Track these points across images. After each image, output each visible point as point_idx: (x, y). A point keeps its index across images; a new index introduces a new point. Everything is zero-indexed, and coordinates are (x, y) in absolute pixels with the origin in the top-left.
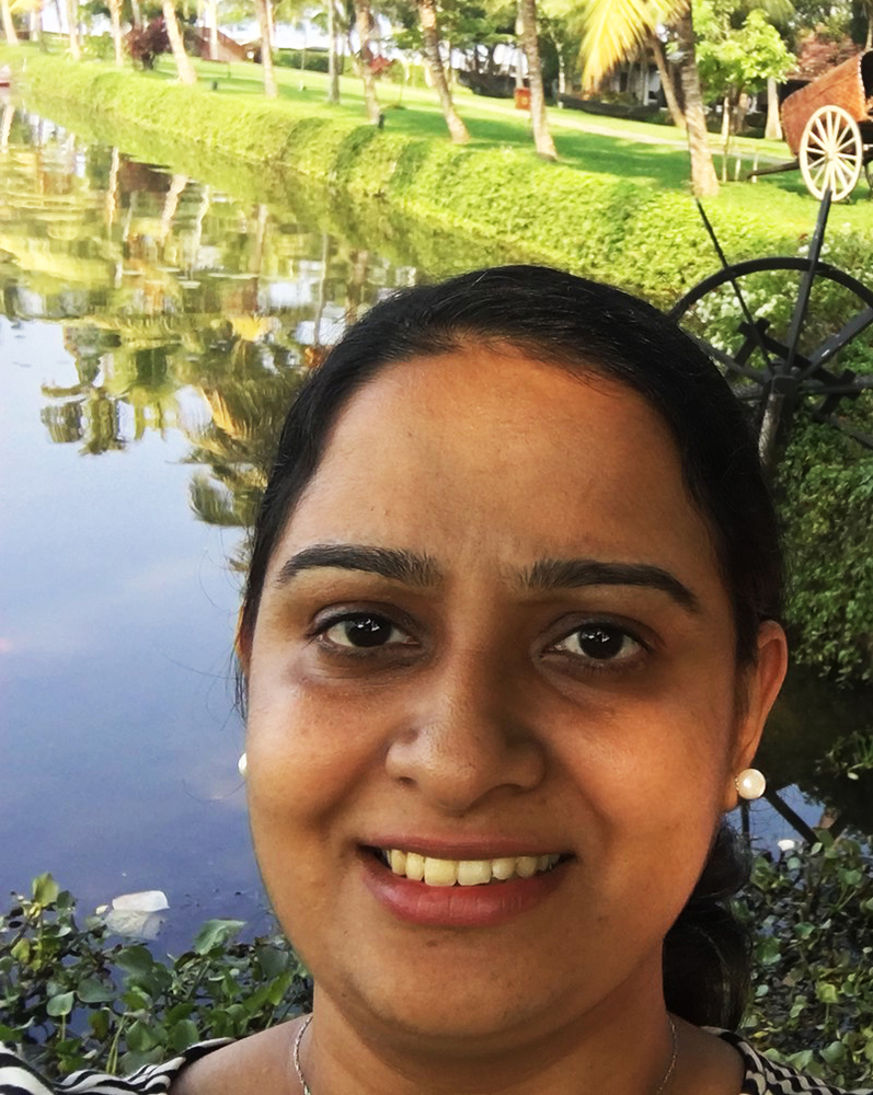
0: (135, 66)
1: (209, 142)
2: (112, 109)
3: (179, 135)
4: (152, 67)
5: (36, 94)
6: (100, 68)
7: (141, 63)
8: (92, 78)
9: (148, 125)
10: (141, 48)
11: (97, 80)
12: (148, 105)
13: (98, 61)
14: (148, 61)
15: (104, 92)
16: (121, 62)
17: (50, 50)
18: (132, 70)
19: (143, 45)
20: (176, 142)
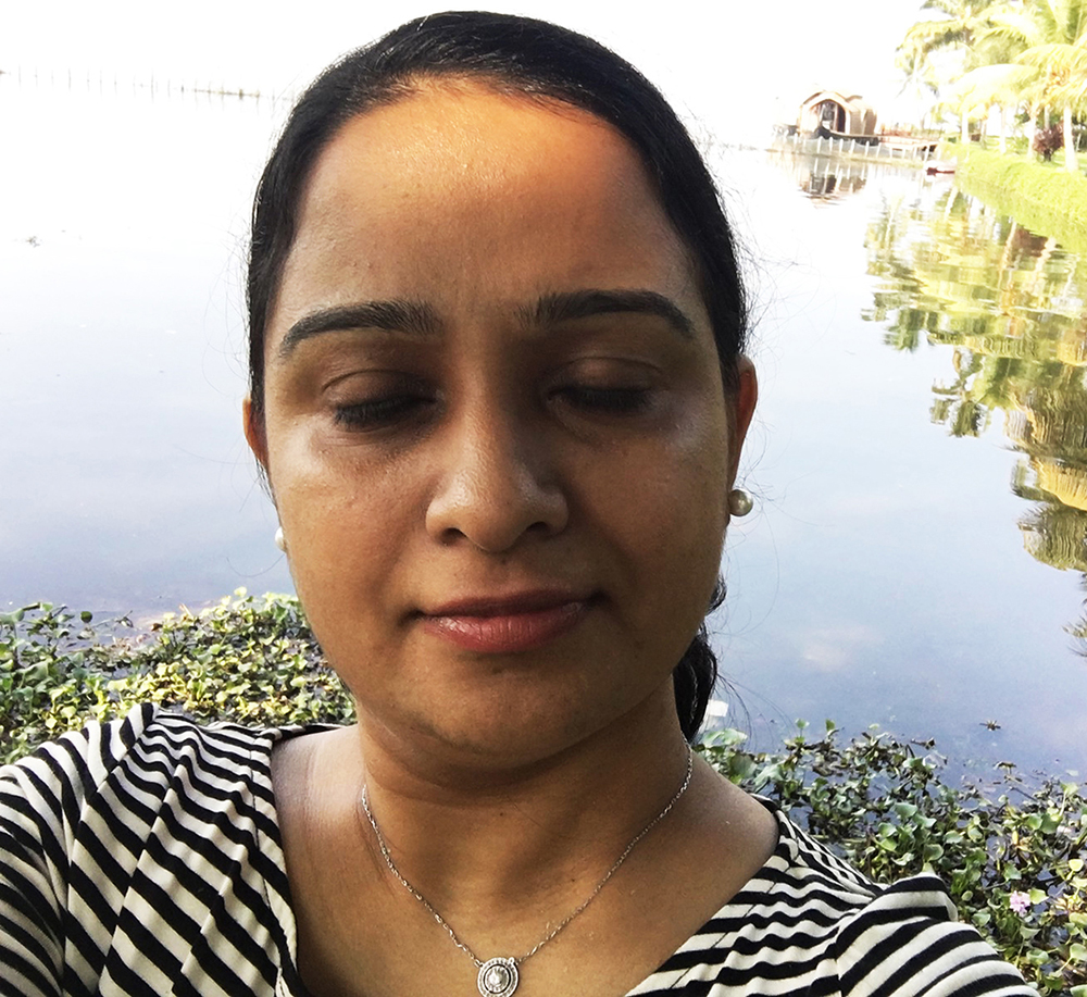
0: (1038, 159)
1: (1071, 215)
2: (1014, 190)
3: (1053, 209)
4: (1050, 160)
5: (969, 178)
6: (1015, 159)
7: (1042, 157)
8: (1006, 166)
9: (1034, 201)
10: (1044, 145)
11: (1009, 168)
12: (1037, 187)
13: (1015, 154)
14: (1047, 155)
15: (1011, 177)
16: (1031, 155)
17: (988, 147)
18: (1035, 161)
19: (1046, 143)
20: (1050, 214)
